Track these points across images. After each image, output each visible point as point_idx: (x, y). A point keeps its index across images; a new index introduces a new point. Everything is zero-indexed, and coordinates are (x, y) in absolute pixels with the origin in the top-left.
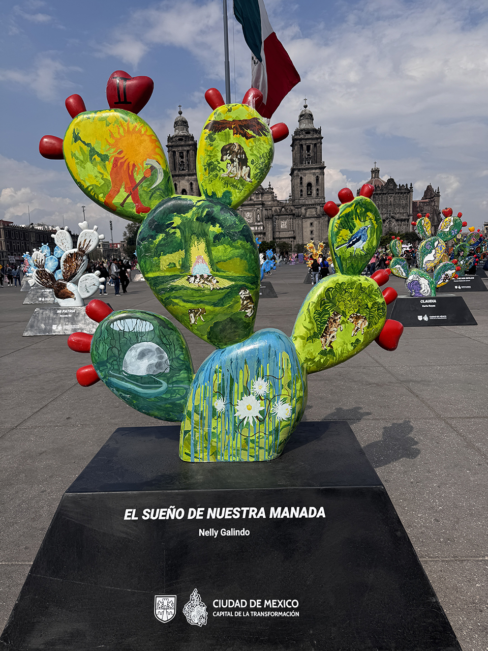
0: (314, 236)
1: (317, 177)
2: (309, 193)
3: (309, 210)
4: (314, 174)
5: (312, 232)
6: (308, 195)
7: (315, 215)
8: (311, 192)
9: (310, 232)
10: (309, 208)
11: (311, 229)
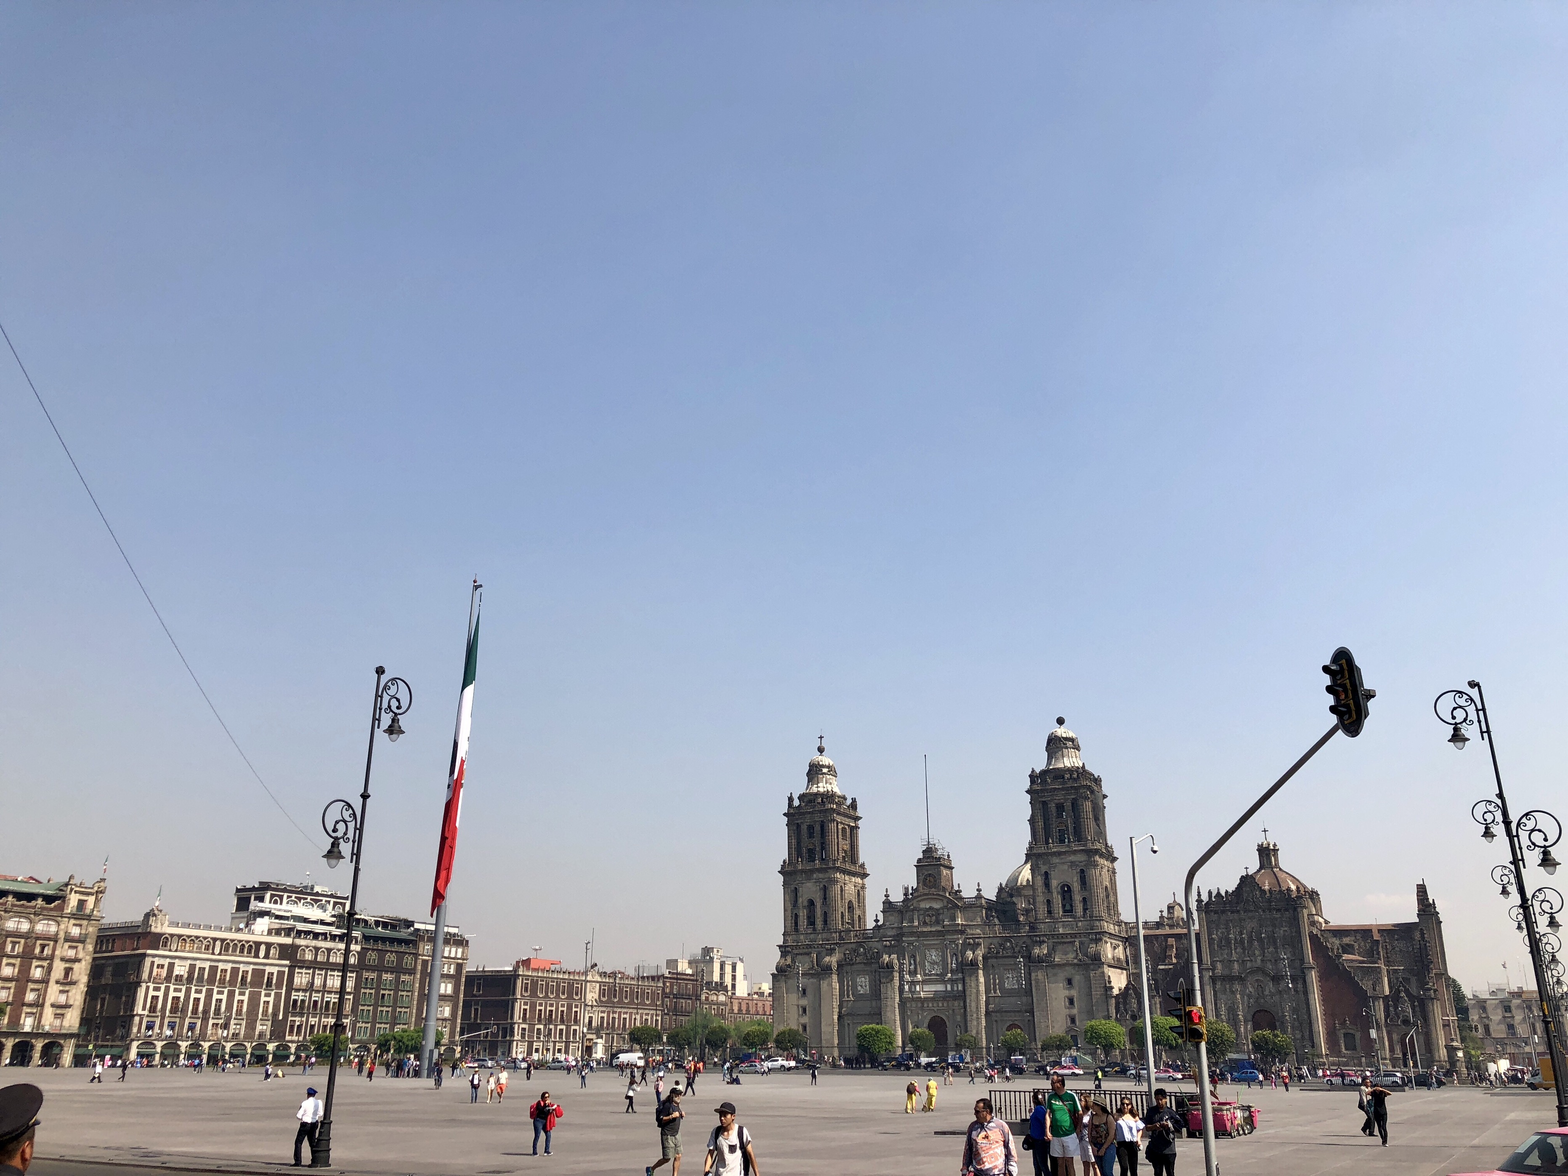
0: (1075, 1011)
1: (1082, 871)
2: (1068, 907)
3: (1060, 947)
4: (1073, 864)
5: (1071, 1001)
6: (1065, 911)
7: (1076, 961)
8: (1071, 906)
9: (1066, 1003)
10: (1060, 943)
11: (1067, 993)
